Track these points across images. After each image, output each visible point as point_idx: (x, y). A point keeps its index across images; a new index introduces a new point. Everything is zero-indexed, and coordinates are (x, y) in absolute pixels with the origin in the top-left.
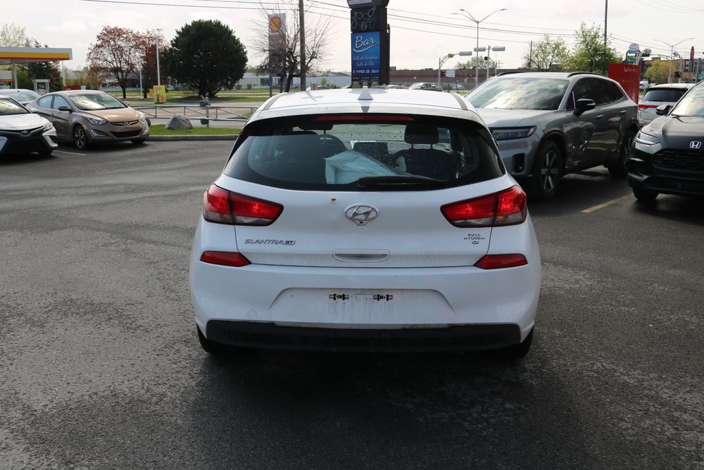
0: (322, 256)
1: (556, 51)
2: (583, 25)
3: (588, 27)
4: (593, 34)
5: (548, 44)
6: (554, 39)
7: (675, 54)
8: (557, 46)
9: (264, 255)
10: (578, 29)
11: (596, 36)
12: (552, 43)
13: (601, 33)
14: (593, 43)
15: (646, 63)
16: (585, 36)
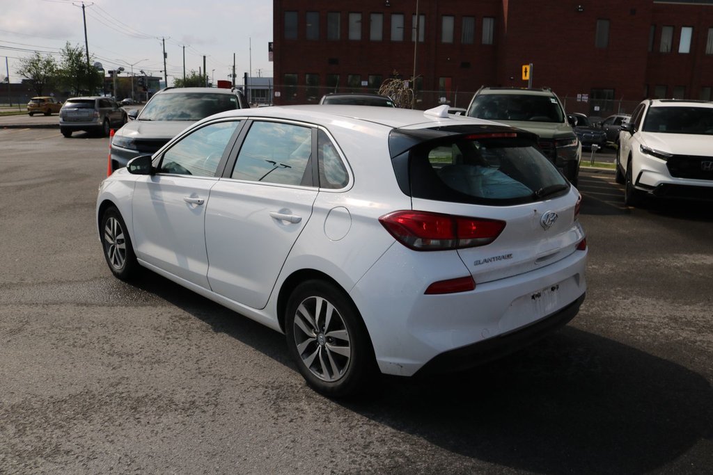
0: (528, 263)
1: (48, 68)
2: (68, 44)
3: (73, 46)
4: (77, 53)
5: (39, 60)
6: (44, 57)
7: (142, 72)
8: (48, 62)
9: (489, 273)
10: (64, 47)
11: (80, 55)
12: (44, 59)
13: (84, 53)
14: (78, 61)
15: (120, 80)
16: (71, 55)
